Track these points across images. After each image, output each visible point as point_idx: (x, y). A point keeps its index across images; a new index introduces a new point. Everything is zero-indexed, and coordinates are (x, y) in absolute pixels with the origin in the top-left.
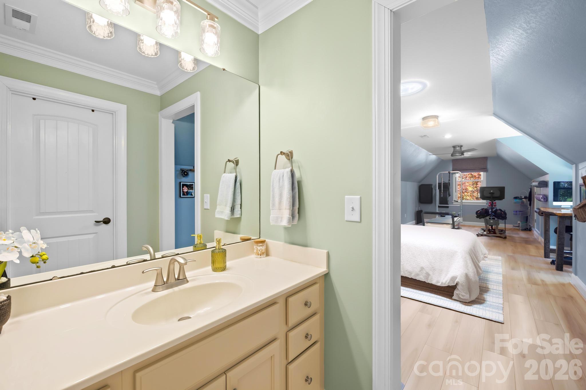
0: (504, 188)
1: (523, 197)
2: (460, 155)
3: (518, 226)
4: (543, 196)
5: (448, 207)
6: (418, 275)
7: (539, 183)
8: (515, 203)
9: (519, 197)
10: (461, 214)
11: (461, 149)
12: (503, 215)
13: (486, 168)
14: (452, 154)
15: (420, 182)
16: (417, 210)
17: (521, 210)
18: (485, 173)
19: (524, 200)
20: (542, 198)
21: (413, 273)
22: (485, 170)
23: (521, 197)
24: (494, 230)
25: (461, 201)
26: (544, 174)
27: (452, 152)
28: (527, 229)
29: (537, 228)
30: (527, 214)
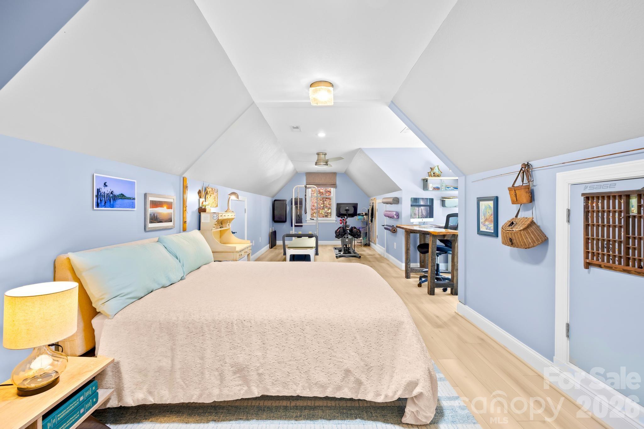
0: (357, 204)
1: (364, 214)
2: (325, 164)
3: (360, 242)
4: (396, 213)
5: (301, 226)
6: (339, 388)
7: (393, 200)
8: (358, 220)
9: (361, 214)
10: (317, 233)
11: (325, 157)
12: (359, 234)
13: (336, 184)
14: (316, 163)
15: (273, 197)
16: (271, 232)
17: (363, 227)
18: (335, 189)
19: (365, 216)
20: (395, 215)
21: (328, 387)
22: (334, 185)
23: (362, 214)
24: (349, 248)
25: (317, 219)
26: (398, 189)
27: (316, 161)
28: (367, 244)
29: (378, 244)
30: (367, 231)
